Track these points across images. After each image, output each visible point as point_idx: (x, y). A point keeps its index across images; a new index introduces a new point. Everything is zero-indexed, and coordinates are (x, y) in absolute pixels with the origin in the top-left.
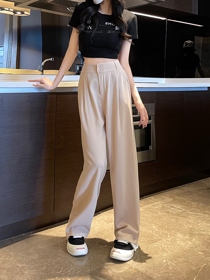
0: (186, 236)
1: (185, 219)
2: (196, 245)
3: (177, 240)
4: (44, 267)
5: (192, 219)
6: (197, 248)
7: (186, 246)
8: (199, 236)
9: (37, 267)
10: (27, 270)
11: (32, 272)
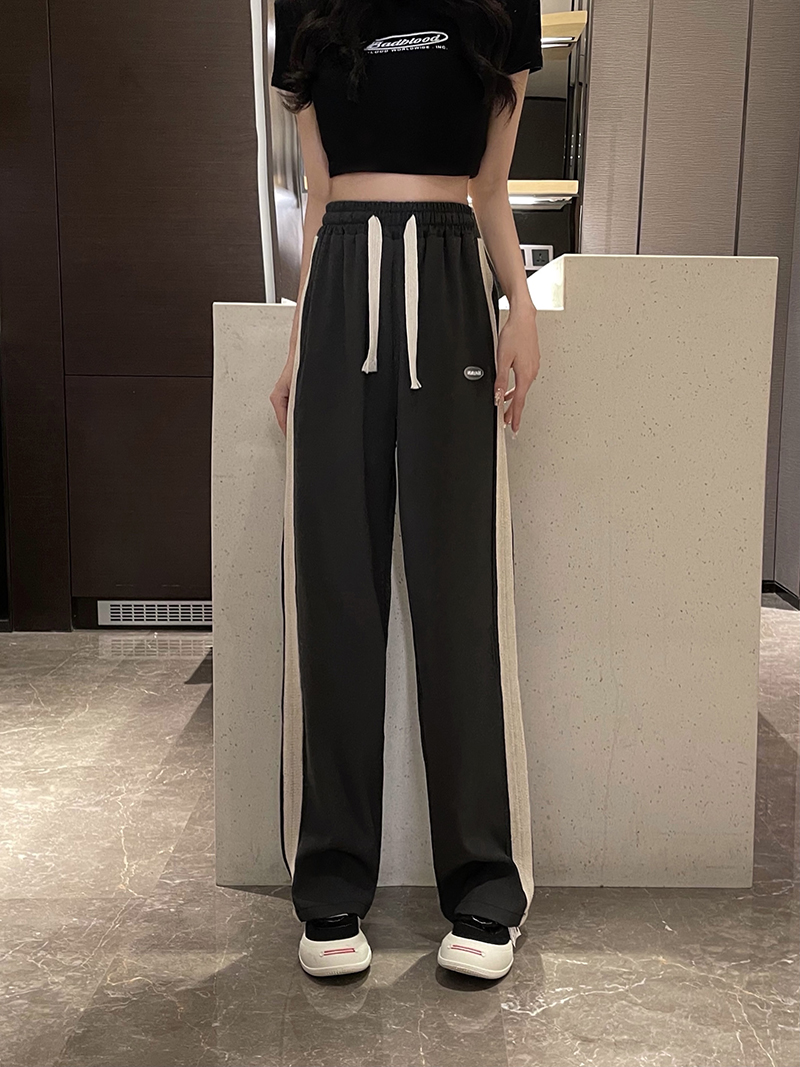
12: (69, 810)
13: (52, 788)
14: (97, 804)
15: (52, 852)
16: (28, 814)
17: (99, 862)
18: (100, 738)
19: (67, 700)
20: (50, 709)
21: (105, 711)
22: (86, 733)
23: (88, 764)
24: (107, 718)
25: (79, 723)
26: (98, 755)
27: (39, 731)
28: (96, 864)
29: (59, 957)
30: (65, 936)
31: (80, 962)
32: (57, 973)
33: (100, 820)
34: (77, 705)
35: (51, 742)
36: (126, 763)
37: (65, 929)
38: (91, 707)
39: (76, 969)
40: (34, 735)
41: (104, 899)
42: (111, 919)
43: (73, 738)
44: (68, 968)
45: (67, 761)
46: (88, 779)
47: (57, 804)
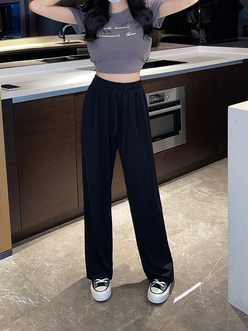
0: (208, 225)
1: (209, 205)
2: (216, 235)
3: (198, 231)
4: (70, 266)
5: (217, 204)
6: (216, 239)
7: (206, 236)
8: (220, 225)
9: (63, 265)
10: (54, 270)
11: (59, 271)
12: (212, 241)
13: (214, 229)
14: (222, 243)
15: (193, 257)
16: (199, 236)
17: (202, 269)
28: (200, 270)
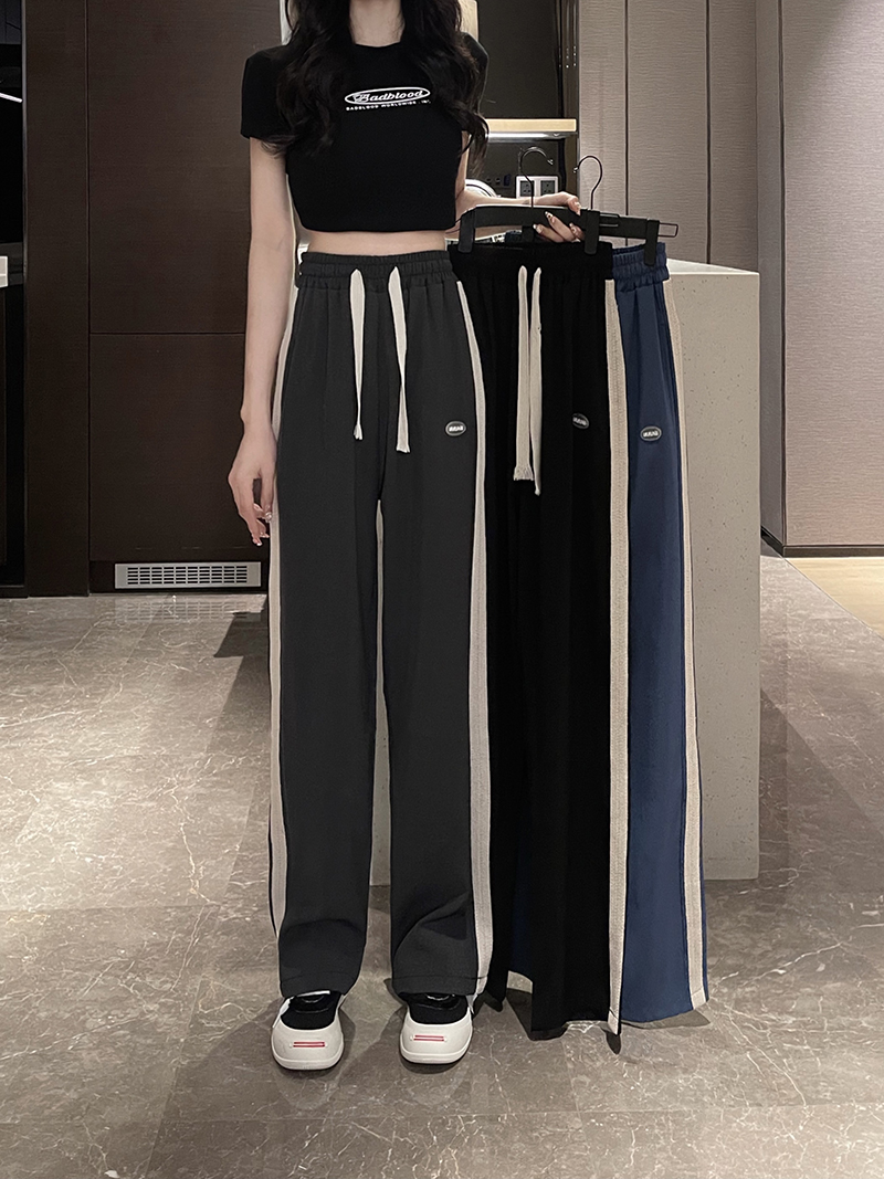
12: (125, 806)
13: (104, 781)
14: (152, 798)
15: (118, 854)
16: (84, 811)
17: (166, 864)
18: (140, 722)
19: (99, 677)
20: (83, 690)
21: (140, 691)
22: (124, 717)
23: (134, 754)
24: (144, 699)
25: (116, 704)
26: (141, 742)
27: (77, 716)
28: (162, 866)
29: (148, 980)
30: (149, 954)
31: (169, 985)
32: (150, 1000)
33: (159, 817)
34: (111, 684)
35: (92, 728)
36: (171, 751)
37: (147, 946)
38: (126, 687)
39: (168, 994)
40: (73, 720)
41: (178, 907)
42: (188, 933)
43: (114, 723)
44: (160, 993)
45: (113, 749)
46: (138, 770)
47: (112, 800)
